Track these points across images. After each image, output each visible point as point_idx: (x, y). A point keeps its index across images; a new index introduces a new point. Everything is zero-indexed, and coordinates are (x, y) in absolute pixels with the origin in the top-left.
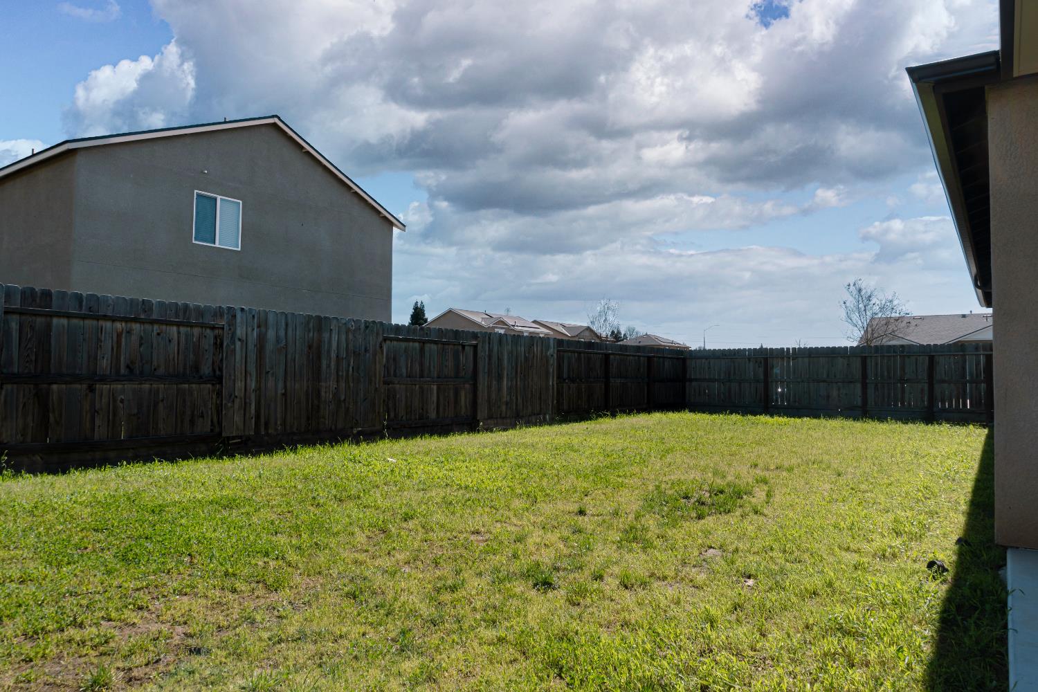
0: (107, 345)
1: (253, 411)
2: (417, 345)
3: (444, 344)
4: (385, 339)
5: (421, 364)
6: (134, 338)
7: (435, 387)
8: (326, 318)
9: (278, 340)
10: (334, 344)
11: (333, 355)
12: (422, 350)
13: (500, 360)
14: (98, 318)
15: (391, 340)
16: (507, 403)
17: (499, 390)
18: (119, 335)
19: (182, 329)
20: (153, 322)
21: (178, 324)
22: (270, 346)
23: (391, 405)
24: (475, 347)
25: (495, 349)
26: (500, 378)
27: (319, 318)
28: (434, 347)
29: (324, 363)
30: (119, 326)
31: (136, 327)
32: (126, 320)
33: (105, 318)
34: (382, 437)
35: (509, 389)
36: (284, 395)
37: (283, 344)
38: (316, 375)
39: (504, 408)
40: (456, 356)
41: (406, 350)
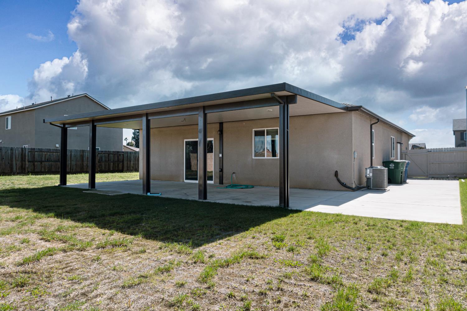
0: (44, 156)
1: (69, 167)
2: (107, 155)
3: (114, 154)
4: (99, 154)
5: (108, 159)
6: (48, 155)
7: (112, 164)
8: (85, 150)
9: (74, 154)
10: (86, 155)
11: (86, 157)
12: (109, 156)
13: (130, 157)
14: (42, 152)
15: (100, 154)
16: (133, 167)
17: (130, 164)
18: (46, 155)
19: (56, 153)
20: (51, 152)
21: (56, 152)
22: (73, 156)
23: (101, 167)
24: (123, 155)
25: (129, 155)
26: (130, 161)
27: (83, 150)
28: (112, 155)
29: (84, 159)
30: (46, 153)
31: (48, 153)
32: (47, 152)
33: (43, 152)
34: (98, 173)
35: (133, 164)
36: (76, 165)
37: (75, 155)
38: (83, 161)
39: (132, 168)
40: (118, 157)
41: (104, 156)
